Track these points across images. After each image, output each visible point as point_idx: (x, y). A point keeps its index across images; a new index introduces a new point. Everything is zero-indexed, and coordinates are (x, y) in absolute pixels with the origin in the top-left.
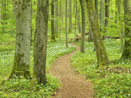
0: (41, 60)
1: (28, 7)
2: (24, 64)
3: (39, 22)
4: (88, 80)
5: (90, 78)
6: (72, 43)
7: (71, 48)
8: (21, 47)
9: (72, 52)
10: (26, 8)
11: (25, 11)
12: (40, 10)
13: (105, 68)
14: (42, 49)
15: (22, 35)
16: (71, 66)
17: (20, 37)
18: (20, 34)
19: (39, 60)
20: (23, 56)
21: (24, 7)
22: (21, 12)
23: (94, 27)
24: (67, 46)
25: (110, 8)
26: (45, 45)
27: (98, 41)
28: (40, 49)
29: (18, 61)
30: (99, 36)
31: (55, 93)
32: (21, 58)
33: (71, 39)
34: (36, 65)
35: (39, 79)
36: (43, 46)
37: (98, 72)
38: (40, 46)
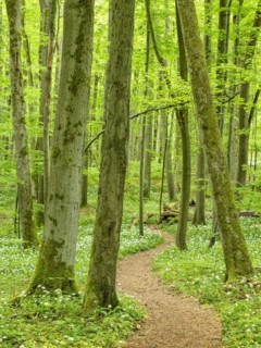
0: (108, 254)
1: (77, 138)
2: (64, 264)
3: (108, 172)
4: (204, 306)
5: (210, 301)
6: (152, 226)
7: (152, 238)
8: (59, 225)
9: (154, 247)
10: (72, 139)
11: (71, 146)
12: (110, 147)
13: (243, 281)
14: (110, 229)
15: (62, 198)
16: (157, 279)
17: (56, 204)
18: (57, 196)
19: (104, 254)
20: (60, 245)
21: (68, 137)
22: (61, 148)
23: (219, 188)
24: (142, 233)
25: (251, 141)
26: (118, 223)
27: (228, 219)
28: (106, 230)
29: (51, 257)
30: (230, 208)
31: (139, 326)
32: (58, 249)
33: (150, 216)
34: (96, 264)
35: (101, 296)
36: (113, 224)
37: (226, 290)
38: (107, 223)
